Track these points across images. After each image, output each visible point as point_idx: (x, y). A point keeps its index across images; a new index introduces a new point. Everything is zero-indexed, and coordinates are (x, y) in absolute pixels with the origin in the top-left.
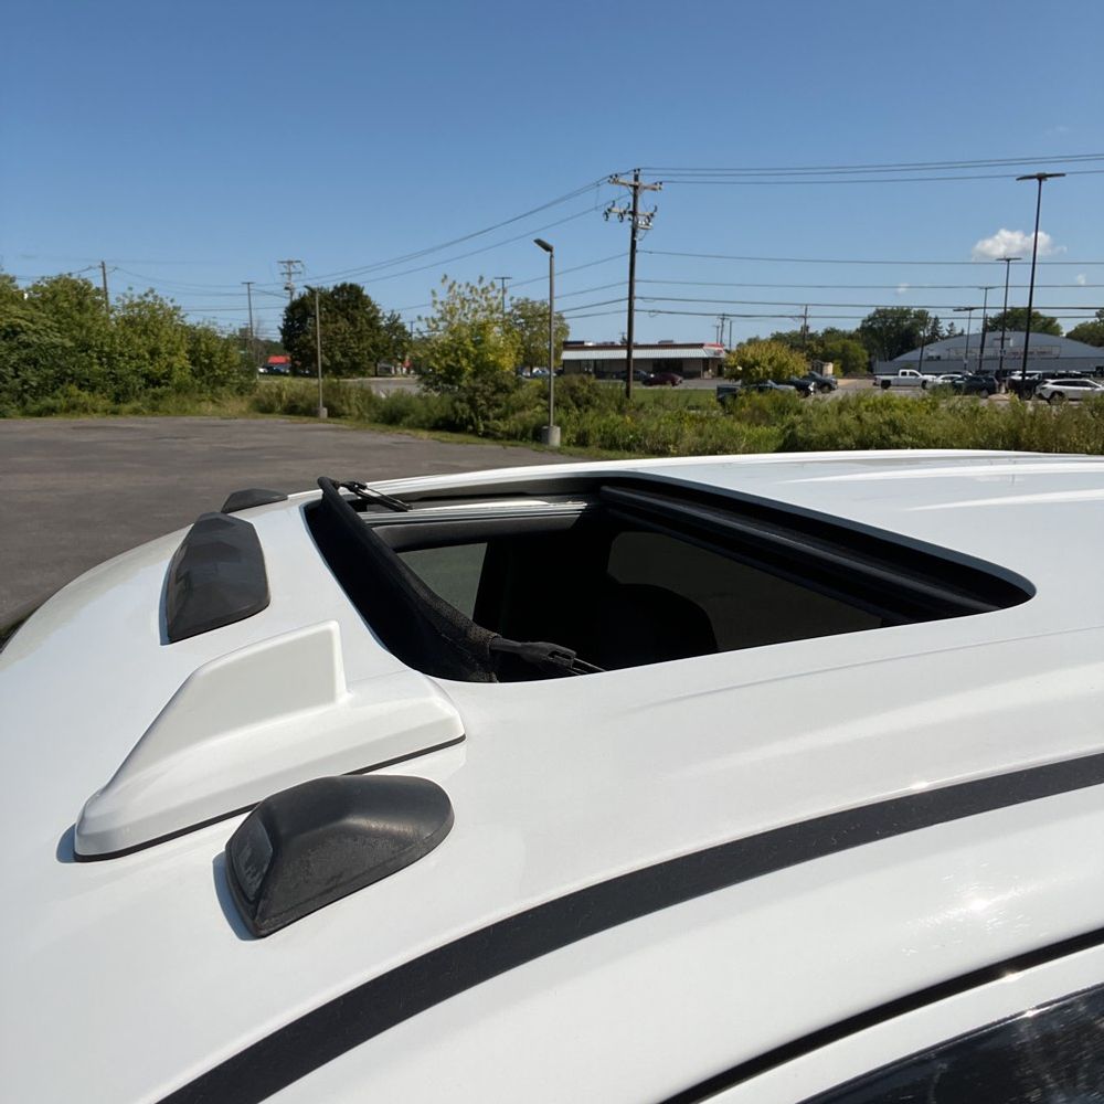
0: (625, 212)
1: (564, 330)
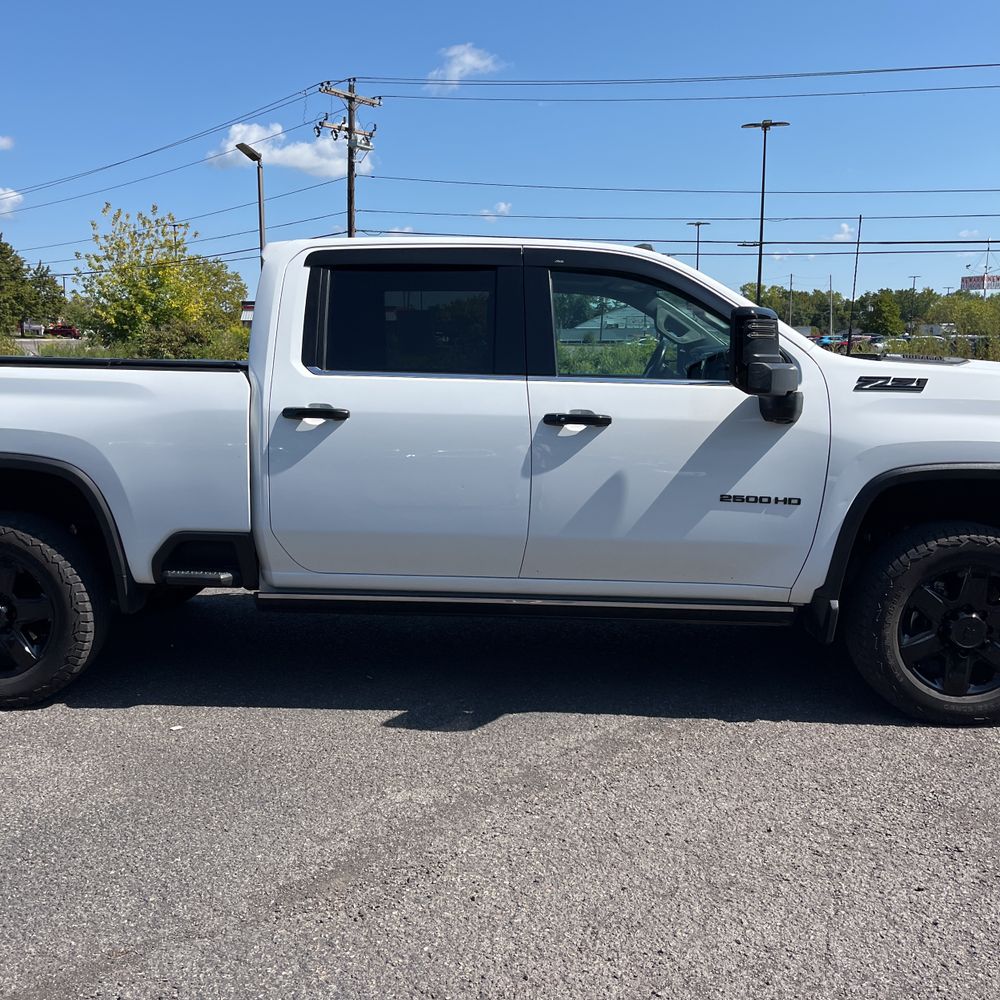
0: (340, 128)
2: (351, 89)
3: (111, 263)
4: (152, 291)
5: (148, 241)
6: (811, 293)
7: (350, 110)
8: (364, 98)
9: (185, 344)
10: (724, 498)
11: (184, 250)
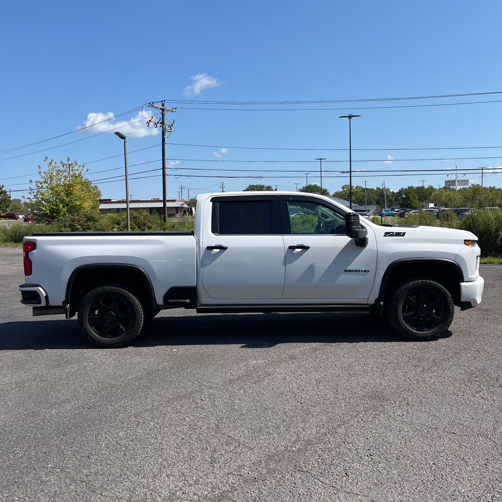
0: (158, 123)
1: (99, 194)
2: (163, 105)
3: (47, 185)
4: (67, 197)
5: (64, 174)
6: (375, 189)
7: (163, 114)
8: (169, 109)
9: (86, 222)
10: (345, 271)
11: (82, 177)
